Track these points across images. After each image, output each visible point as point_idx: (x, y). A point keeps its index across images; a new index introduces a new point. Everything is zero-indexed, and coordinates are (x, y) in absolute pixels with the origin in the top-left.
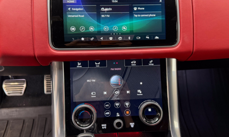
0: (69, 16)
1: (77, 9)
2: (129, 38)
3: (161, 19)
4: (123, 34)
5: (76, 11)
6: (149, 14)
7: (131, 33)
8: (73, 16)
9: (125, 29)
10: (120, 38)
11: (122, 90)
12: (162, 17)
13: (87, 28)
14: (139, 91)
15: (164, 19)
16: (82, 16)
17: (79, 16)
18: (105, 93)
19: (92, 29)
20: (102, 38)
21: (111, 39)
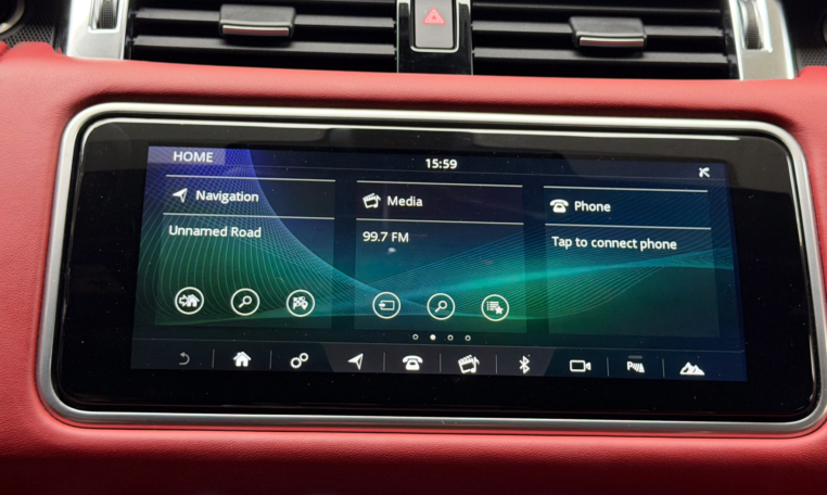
0: (177, 231)
1: (224, 198)
2: (525, 365)
3: (710, 265)
4: (486, 339)
5: (215, 206)
6: (641, 236)
7: (533, 336)
8: (198, 232)
9: (499, 310)
12: (716, 259)
13: (274, 300)
15: (731, 267)
16: (251, 234)
17: (235, 231)
20: (357, 360)
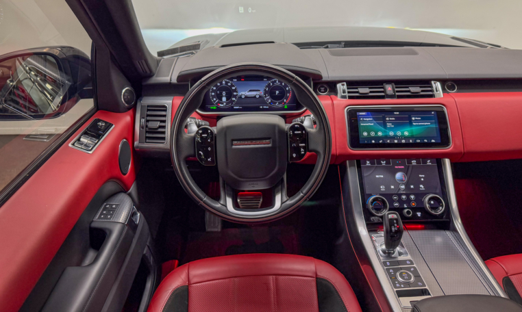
0: (362, 124)
1: (368, 119)
2: (411, 141)
4: (405, 138)
5: (366, 121)
6: (425, 122)
7: (412, 137)
8: (365, 124)
9: (407, 134)
10: (403, 141)
11: (407, 185)
12: (436, 125)
13: (376, 133)
14: (421, 186)
15: (438, 126)
16: (372, 124)
17: (370, 124)
18: (392, 187)
19: (380, 134)
20: (388, 141)
21: (396, 141)
